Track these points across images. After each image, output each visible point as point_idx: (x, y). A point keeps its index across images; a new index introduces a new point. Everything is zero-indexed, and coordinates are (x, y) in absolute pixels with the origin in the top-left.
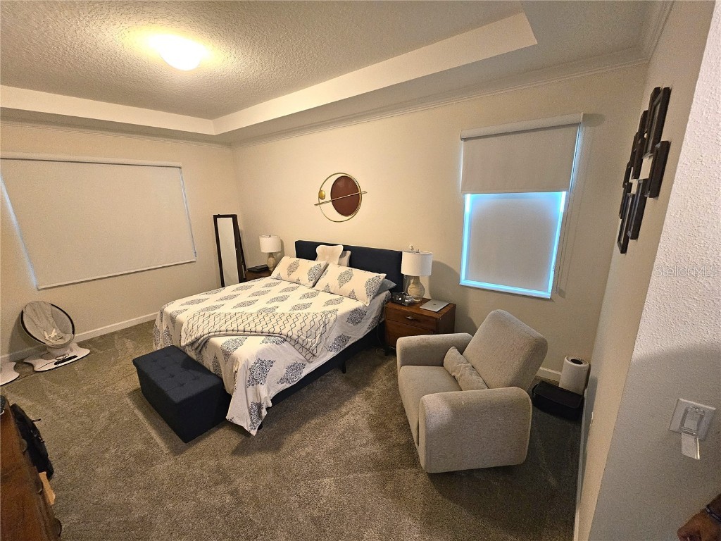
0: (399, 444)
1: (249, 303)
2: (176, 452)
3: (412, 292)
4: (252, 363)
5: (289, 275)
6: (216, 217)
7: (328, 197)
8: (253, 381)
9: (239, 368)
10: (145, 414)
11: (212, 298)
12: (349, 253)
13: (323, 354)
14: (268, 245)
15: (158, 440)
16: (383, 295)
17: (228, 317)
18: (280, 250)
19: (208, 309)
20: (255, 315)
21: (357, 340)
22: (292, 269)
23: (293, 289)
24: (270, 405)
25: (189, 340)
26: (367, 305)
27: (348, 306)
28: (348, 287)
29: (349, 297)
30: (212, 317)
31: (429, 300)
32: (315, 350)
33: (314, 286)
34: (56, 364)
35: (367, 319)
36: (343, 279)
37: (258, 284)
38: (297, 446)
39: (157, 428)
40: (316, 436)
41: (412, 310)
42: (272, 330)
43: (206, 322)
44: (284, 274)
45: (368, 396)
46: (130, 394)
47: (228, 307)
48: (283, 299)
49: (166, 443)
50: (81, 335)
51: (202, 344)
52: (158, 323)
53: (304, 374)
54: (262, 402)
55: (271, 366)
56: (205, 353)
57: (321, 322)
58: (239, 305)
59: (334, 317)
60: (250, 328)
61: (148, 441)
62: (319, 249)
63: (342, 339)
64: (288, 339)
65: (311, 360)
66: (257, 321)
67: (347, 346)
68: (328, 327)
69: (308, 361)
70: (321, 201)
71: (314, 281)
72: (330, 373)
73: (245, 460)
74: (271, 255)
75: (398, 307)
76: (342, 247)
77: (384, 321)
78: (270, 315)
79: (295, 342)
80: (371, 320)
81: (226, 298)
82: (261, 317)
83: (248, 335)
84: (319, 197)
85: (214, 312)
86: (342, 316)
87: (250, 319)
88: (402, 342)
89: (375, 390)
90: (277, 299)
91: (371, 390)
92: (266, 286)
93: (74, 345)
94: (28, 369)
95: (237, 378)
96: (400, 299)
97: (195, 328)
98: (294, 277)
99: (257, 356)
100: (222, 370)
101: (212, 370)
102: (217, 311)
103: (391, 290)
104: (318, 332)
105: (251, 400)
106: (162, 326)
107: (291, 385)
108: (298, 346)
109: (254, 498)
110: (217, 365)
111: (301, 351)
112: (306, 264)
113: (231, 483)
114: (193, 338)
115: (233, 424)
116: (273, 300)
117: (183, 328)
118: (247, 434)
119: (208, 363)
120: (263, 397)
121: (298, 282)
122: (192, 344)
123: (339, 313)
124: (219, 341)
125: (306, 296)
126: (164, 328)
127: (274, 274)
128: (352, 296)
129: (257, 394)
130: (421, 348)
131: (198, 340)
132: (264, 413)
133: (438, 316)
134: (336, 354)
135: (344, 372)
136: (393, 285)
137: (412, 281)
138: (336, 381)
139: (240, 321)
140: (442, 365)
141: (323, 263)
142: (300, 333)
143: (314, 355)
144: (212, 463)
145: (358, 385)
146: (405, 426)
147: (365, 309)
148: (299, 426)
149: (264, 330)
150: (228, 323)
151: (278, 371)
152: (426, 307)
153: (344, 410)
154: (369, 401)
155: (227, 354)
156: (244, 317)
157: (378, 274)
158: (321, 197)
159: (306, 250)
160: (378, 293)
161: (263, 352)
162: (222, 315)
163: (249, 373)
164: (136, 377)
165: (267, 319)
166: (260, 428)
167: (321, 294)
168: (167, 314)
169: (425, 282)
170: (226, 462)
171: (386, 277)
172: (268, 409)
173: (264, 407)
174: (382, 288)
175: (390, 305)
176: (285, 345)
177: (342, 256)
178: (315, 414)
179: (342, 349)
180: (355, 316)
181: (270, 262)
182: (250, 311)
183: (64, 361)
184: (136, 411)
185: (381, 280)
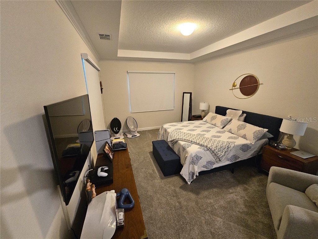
0: (262, 222)
1: (193, 130)
2: (162, 178)
3: (285, 143)
4: (193, 155)
5: (211, 121)
6: (184, 93)
7: (238, 86)
8: (193, 162)
9: (188, 155)
10: (153, 161)
11: (179, 125)
12: (245, 115)
13: (224, 161)
14: (203, 106)
15: (156, 172)
16: (264, 140)
17: (185, 134)
18: (208, 109)
19: (178, 129)
20: (196, 136)
21: (243, 159)
22: (213, 118)
23: (213, 128)
24: (198, 175)
25: (171, 140)
26: (253, 144)
27: (241, 141)
28: (242, 132)
29: (242, 137)
30: (180, 133)
31: (298, 150)
32: (221, 158)
33: (223, 128)
34: (132, 136)
35: (251, 151)
36: (240, 128)
37: (197, 123)
38: (206, 197)
39: (156, 167)
40: (216, 197)
41: (284, 153)
42: (203, 144)
43: (177, 134)
44: (209, 120)
45: (245, 190)
46: (149, 152)
47: (185, 130)
48: (208, 131)
49: (159, 174)
50: (139, 129)
51: (175, 142)
52: (160, 130)
53: (214, 167)
54: (195, 172)
55: (201, 159)
56: (175, 145)
57: (226, 146)
58: (189, 130)
59: (233, 145)
60: (194, 141)
61: (153, 170)
62: (228, 111)
63: (235, 157)
64: (209, 149)
65: (218, 162)
66: (197, 138)
67: (237, 161)
68: (229, 149)
69: (217, 162)
70: (233, 88)
71: (223, 126)
72: (225, 171)
73: (184, 193)
74: (203, 111)
75: (272, 149)
76: (241, 112)
77: (261, 154)
78: (202, 137)
79: (213, 152)
80: (253, 152)
81: (184, 126)
82: (198, 137)
83: (193, 144)
84: (233, 86)
85: (180, 131)
86: (238, 146)
87: (194, 137)
88: (274, 169)
89: (250, 188)
90: (205, 131)
91: (247, 187)
92: (200, 124)
93: (136, 132)
94: (126, 136)
95: (187, 159)
96: (276, 145)
97: (173, 136)
98: (214, 122)
99: (196, 153)
100: (181, 154)
101: (177, 153)
102: (182, 131)
103: (270, 139)
104: (224, 150)
105: (190, 170)
106: (161, 132)
107: (207, 170)
108: (213, 154)
109: (187, 209)
110: (179, 151)
111: (214, 156)
112: (220, 117)
113: (179, 198)
114: (172, 139)
115: (182, 176)
116: (203, 131)
117: (169, 135)
118: (186, 182)
119: (176, 150)
120: (195, 171)
121: (215, 125)
122: (171, 141)
123: (236, 144)
124: (182, 143)
125: (219, 132)
126: (162, 133)
127: (204, 119)
128: (244, 137)
129: (193, 168)
130: (288, 176)
131: (174, 140)
132: (195, 177)
133: (305, 162)
134: (230, 163)
135: (233, 173)
136: (271, 136)
137: (286, 137)
138: (228, 175)
139: (190, 137)
140: (304, 192)
141: (230, 118)
142: (215, 149)
143: (220, 160)
144: (173, 188)
145: (240, 182)
146: (269, 215)
147: (250, 145)
148: (207, 189)
149: (200, 143)
150: (185, 137)
151: (203, 162)
152: (294, 153)
153: (231, 191)
154: (246, 192)
155: (184, 149)
156: (192, 136)
157: (262, 129)
158: (234, 86)
159: (221, 111)
160: (261, 139)
161: (198, 152)
162: (183, 133)
163: (192, 159)
164: (152, 147)
165: (201, 139)
166: (192, 182)
167: (226, 132)
168: (164, 128)
169: (297, 139)
170: (178, 190)
171: (268, 131)
172: (196, 176)
173: (195, 174)
174: (264, 136)
175: (267, 147)
176: (208, 152)
177: (241, 116)
178: (215, 187)
179: (234, 162)
180: (245, 148)
181: (203, 114)
182: (194, 134)
183: (134, 136)
184: (151, 159)
185: (264, 132)
